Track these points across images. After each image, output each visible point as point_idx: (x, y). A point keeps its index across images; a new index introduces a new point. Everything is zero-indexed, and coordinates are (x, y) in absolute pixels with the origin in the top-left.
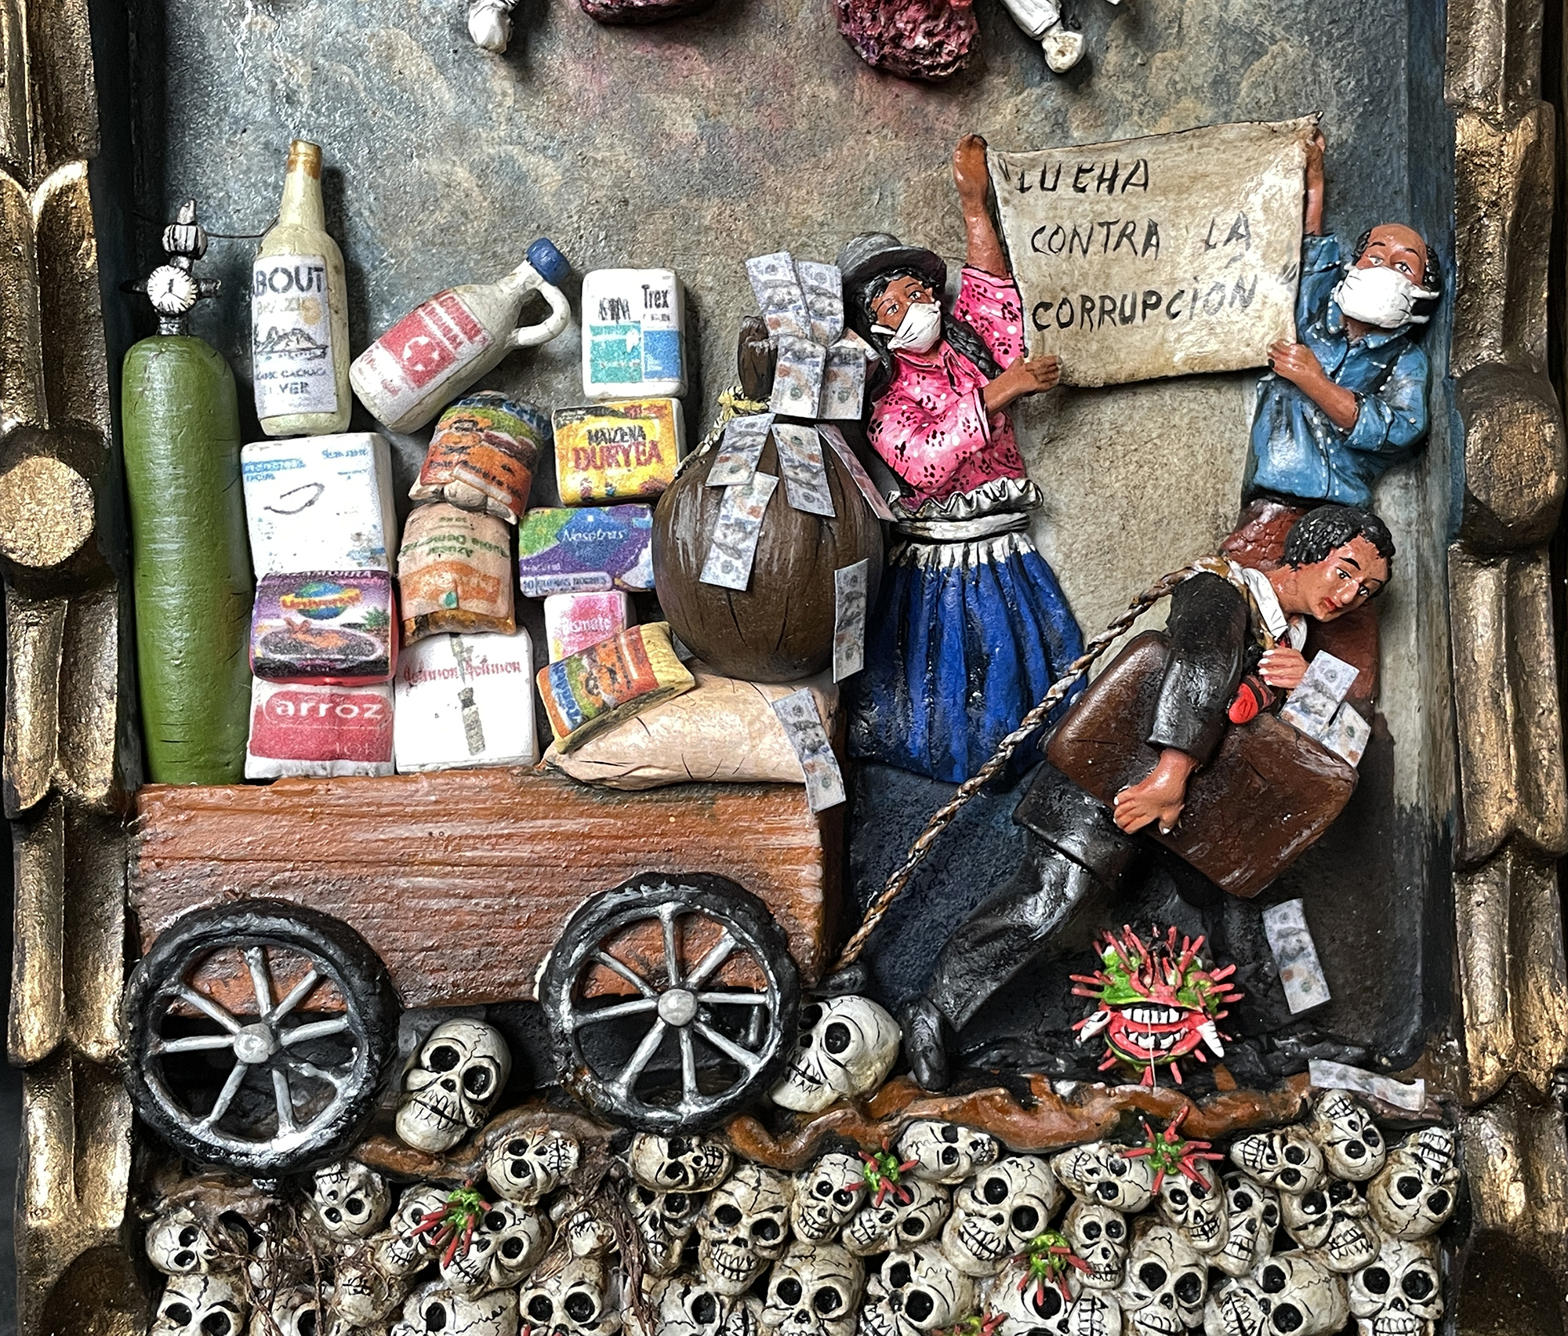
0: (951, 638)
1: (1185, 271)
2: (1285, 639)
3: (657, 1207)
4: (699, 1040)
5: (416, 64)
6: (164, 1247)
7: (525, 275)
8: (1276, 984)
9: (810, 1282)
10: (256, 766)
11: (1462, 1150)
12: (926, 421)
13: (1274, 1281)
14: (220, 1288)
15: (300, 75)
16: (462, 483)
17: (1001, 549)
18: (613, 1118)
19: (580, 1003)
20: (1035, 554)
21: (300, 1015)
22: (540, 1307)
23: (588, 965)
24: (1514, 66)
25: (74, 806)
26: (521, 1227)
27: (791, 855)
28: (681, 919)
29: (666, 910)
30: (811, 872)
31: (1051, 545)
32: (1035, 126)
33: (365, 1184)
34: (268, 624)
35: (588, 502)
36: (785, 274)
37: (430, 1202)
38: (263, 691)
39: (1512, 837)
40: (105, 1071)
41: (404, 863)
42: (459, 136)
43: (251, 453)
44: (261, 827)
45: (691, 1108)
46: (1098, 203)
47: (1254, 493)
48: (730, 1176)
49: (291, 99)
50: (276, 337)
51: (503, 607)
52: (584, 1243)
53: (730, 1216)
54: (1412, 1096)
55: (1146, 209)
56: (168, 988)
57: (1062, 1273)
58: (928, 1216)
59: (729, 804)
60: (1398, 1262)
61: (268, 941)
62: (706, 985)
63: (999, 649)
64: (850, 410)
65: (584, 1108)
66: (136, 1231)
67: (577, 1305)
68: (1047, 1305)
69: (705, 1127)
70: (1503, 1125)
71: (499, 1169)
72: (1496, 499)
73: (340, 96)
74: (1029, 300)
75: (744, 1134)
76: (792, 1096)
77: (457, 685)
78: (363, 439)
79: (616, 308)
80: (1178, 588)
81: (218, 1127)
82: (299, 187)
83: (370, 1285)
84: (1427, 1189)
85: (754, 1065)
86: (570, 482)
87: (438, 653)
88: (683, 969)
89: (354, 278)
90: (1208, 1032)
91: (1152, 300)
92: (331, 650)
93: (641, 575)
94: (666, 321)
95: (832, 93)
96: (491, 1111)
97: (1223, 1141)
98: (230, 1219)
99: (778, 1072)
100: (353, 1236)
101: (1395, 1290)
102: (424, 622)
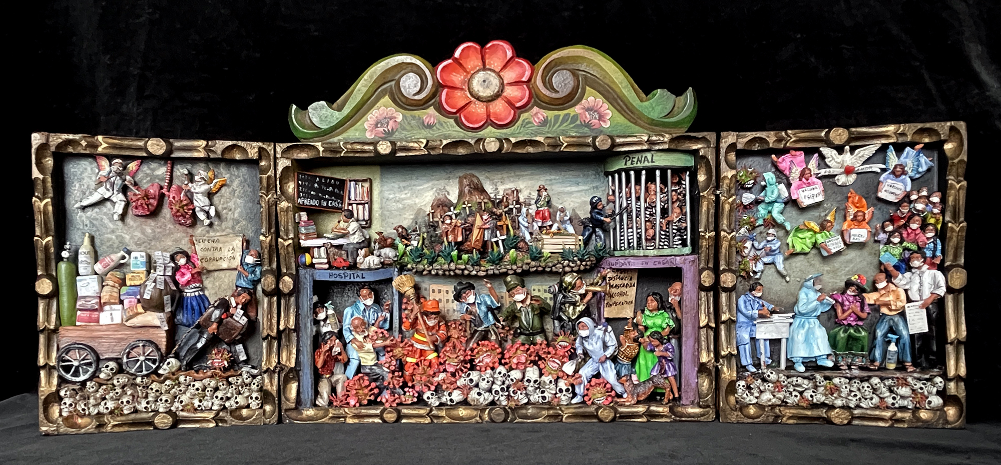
0: (189, 306)
1: (226, 254)
2: (236, 307)
3: (141, 388)
4: (145, 363)
5: (106, 221)
6: (62, 393)
7: (122, 253)
8: (238, 356)
9: (164, 398)
10: (78, 324)
11: (263, 379)
12: (183, 275)
13: (236, 398)
14: (72, 400)
15: (88, 222)
16: (111, 283)
17: (197, 294)
18: (132, 374)
19: (128, 358)
20: (204, 295)
21: (83, 359)
22: (122, 402)
23: (129, 353)
24: (270, 229)
25: (49, 329)
26: (119, 390)
27: (162, 337)
28: (144, 346)
29: (141, 345)
30: (165, 340)
31: (207, 293)
32: (204, 232)
33: (95, 385)
34: (79, 303)
35: (131, 286)
36: (160, 254)
37: (104, 387)
38: (79, 313)
39: (268, 335)
40: (54, 367)
41: (101, 338)
42: (113, 232)
43: (78, 278)
44: (78, 332)
45: (145, 372)
46: (211, 244)
47: (237, 287)
48: (152, 383)
49: (86, 225)
50: (82, 261)
51: (117, 301)
52: (129, 393)
53: (152, 389)
54: (255, 372)
55: (220, 245)
56: (63, 355)
57: (204, 397)
58: (183, 389)
59: (151, 330)
60: (254, 395)
61: (79, 349)
62: (148, 355)
63: (196, 308)
64: (170, 274)
65: (128, 373)
66: (58, 391)
67: (128, 402)
68: (200, 401)
69: (147, 376)
70: (268, 376)
71: (115, 382)
72: (265, 288)
73: (94, 225)
74: (200, 258)
75: (154, 377)
76: (161, 372)
77: (110, 312)
78: (96, 276)
79: (136, 258)
80: (220, 299)
81: (72, 375)
82: (87, 240)
83: (95, 399)
84: (256, 384)
85: (154, 367)
86: (128, 283)
87: (107, 308)
88: (144, 353)
89: (96, 252)
90: (226, 363)
91: (221, 258)
92: (89, 307)
93: (138, 297)
94: (144, 260)
95: (172, 227)
96: (115, 374)
97: (227, 378)
98: (73, 390)
99: (158, 368)
100: (93, 392)
101: (254, 399)
102: (105, 303)
